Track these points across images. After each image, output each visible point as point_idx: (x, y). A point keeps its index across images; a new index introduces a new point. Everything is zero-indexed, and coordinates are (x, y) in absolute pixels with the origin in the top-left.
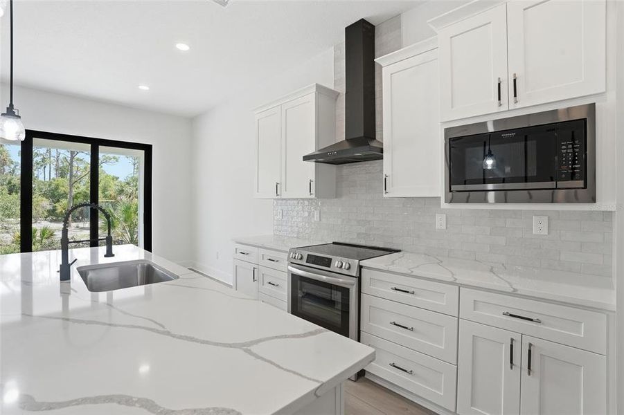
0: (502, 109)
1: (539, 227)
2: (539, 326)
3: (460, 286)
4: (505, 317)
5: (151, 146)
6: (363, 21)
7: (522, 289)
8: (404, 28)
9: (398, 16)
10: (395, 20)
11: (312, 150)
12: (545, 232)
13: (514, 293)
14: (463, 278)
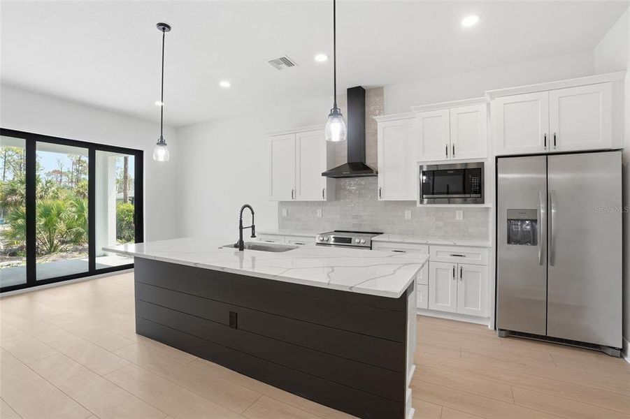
0: (449, 159)
1: (459, 216)
2: (465, 258)
3: (429, 244)
4: (450, 257)
5: (142, 152)
6: (360, 87)
7: (458, 243)
8: (385, 96)
9: (382, 87)
10: (379, 90)
11: (325, 170)
12: (461, 218)
13: (455, 245)
14: (430, 242)
